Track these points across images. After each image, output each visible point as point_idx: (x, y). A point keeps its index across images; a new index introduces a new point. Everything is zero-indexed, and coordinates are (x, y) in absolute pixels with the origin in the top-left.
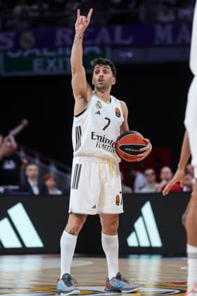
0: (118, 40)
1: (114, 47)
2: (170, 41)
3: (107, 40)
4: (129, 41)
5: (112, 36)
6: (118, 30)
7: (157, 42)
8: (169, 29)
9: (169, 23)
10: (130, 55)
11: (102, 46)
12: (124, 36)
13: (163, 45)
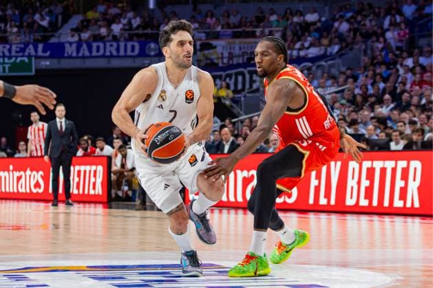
0: (40, 53)
1: (37, 57)
2: (74, 54)
3: (33, 53)
4: (48, 54)
5: (36, 50)
6: (40, 46)
7: (66, 55)
8: (74, 46)
9: (74, 42)
10: (48, 63)
11: (29, 57)
12: (44, 51)
13: (70, 57)
